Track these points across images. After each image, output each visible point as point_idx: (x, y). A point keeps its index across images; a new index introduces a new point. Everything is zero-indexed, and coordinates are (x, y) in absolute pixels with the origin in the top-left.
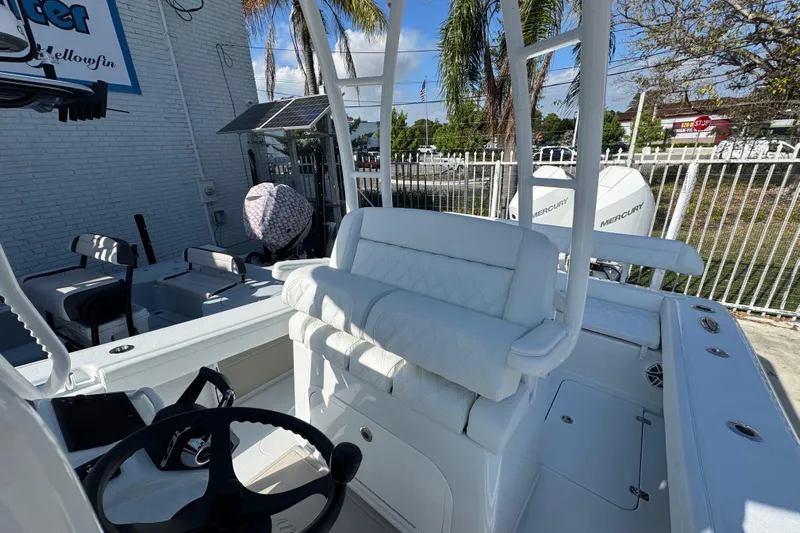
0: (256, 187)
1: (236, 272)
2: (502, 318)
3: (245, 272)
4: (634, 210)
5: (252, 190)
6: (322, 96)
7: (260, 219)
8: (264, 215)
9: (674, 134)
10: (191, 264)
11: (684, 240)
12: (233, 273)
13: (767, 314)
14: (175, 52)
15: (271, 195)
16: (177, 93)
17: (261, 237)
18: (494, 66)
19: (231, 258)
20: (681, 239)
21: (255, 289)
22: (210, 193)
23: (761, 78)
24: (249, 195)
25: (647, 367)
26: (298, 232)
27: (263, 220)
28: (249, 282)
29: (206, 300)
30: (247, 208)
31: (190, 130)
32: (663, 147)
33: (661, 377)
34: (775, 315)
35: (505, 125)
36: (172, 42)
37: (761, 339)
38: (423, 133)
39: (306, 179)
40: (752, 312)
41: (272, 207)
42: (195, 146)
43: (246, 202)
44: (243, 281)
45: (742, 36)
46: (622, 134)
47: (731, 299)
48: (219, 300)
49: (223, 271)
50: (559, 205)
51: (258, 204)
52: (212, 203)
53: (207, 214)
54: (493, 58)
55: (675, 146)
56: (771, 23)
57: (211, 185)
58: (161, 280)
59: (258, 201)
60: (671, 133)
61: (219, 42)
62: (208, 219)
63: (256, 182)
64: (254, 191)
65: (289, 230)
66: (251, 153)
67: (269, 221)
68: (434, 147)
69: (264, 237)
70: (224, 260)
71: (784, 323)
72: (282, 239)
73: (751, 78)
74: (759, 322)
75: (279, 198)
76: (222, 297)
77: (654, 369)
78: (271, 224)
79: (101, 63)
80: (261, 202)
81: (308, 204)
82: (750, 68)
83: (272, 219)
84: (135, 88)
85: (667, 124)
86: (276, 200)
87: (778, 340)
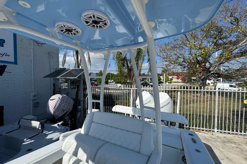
0: (54, 96)
1: (40, 129)
2: (139, 153)
3: (44, 128)
4: (168, 104)
5: (52, 97)
6: (80, 69)
7: (54, 107)
8: (55, 106)
9: (172, 80)
10: (20, 126)
11: (181, 114)
12: (39, 129)
13: (205, 130)
14: (33, 53)
15: (59, 99)
16: (31, 64)
17: (53, 113)
18: (129, 63)
19: (39, 123)
20: (180, 114)
21: (47, 135)
22: (35, 96)
23: (187, 69)
24: (51, 98)
25: (181, 157)
26: (67, 111)
27: (55, 107)
28: (45, 132)
29: (24, 142)
30: (49, 103)
31: (33, 75)
32: (171, 83)
33: (185, 159)
34: (207, 130)
35: (132, 79)
36: (33, 51)
37: (206, 139)
38: (109, 77)
39: (72, 91)
40: (202, 130)
41: (59, 103)
42: (33, 80)
43: (49, 101)
44: (42, 132)
45: (181, 61)
46: (161, 79)
47: (196, 126)
48: (30, 142)
49: (35, 128)
50: (149, 102)
51: (54, 102)
52: (34, 100)
53: (32, 103)
54: (128, 61)
55: (173, 82)
56: (186, 60)
57: (36, 93)
58: (4, 134)
59: (54, 101)
60: (172, 79)
61: (49, 52)
62: (32, 105)
63: (54, 94)
64: (53, 97)
65: (64, 110)
66: (54, 84)
67: (57, 108)
68: (112, 80)
69: (54, 113)
70: (36, 124)
71: (210, 133)
72: (61, 114)
73: (186, 69)
74: (204, 133)
75: (62, 100)
76: (31, 140)
77: (183, 157)
78: (57, 109)
79: (5, 55)
80: (55, 101)
81: (72, 101)
82: (185, 67)
83: (58, 107)
84: (15, 63)
85: (170, 77)
86: (61, 100)
87: (210, 139)
